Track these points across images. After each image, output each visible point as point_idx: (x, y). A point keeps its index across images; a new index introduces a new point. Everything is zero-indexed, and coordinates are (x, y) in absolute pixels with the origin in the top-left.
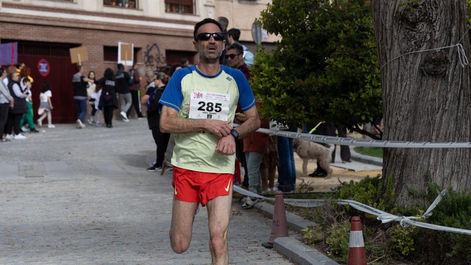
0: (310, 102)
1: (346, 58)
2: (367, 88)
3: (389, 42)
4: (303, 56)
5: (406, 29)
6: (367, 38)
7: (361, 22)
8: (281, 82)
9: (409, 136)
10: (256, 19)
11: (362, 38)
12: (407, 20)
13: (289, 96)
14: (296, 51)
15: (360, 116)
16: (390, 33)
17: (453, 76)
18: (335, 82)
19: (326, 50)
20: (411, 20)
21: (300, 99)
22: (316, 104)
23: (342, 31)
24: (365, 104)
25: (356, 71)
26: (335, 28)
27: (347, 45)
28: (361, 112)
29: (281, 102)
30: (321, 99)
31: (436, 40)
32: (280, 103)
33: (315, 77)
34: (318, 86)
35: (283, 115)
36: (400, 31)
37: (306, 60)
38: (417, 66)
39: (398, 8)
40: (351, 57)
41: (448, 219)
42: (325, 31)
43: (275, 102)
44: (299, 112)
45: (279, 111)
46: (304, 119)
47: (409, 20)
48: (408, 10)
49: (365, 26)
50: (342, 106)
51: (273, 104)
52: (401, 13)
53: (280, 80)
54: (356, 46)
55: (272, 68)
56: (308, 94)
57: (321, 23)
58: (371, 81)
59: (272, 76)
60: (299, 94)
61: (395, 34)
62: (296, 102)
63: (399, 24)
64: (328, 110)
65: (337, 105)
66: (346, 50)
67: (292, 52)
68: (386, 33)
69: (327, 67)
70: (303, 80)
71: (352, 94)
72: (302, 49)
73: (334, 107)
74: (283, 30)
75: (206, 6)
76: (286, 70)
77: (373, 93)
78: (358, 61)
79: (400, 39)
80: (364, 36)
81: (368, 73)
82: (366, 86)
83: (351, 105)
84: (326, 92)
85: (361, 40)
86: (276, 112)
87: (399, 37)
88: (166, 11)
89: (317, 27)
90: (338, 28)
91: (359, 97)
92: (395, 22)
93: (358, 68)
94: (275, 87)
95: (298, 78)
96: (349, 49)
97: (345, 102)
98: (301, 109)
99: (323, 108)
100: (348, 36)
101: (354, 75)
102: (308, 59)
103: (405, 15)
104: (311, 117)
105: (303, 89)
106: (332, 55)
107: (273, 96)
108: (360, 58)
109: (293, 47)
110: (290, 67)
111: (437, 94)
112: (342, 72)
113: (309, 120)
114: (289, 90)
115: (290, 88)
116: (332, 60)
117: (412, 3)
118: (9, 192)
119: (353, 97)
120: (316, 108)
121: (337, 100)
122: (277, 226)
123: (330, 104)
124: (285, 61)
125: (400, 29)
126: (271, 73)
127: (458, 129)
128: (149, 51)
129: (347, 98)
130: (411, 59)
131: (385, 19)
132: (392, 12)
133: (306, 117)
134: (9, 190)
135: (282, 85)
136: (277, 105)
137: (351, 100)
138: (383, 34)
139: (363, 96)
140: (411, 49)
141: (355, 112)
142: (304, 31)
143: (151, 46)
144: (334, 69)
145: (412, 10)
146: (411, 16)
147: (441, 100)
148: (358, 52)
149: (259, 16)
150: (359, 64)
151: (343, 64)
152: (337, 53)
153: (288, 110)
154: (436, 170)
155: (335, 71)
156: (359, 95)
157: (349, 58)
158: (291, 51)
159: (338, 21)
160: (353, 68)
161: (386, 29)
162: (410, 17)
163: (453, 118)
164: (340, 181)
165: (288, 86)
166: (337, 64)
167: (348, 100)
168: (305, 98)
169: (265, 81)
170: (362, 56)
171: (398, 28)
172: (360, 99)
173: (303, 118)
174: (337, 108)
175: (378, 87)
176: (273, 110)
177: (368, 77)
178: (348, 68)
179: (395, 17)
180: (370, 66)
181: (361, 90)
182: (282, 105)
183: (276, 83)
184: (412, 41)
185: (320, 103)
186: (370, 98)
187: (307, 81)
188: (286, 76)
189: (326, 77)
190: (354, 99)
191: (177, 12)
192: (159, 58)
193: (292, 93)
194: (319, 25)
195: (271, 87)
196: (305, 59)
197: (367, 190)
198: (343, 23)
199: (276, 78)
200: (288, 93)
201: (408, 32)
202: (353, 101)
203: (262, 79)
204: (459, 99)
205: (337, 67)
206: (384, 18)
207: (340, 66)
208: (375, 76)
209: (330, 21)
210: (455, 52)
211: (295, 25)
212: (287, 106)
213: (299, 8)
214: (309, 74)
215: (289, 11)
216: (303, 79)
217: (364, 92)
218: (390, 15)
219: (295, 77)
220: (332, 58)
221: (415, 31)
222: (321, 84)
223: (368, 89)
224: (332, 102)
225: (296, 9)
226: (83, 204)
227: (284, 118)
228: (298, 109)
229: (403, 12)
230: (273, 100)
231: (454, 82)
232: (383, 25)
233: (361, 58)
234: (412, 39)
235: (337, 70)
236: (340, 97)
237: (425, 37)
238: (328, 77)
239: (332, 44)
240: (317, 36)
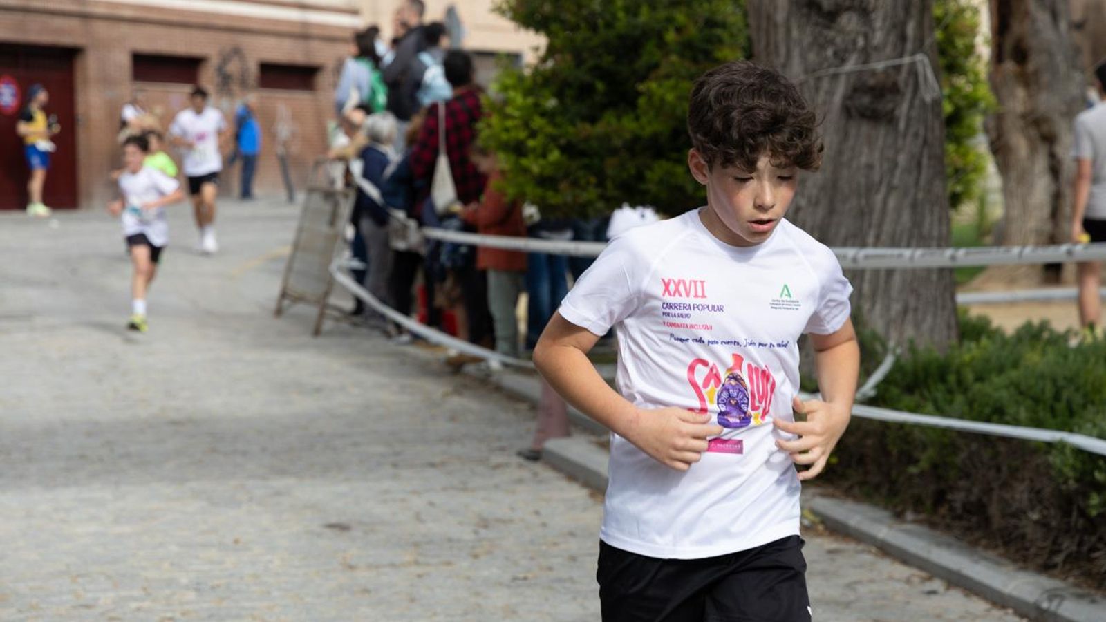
0: (607, 170)
1: (681, 82)
4: (591, 77)
5: (817, 24)
6: (721, 42)
11: (711, 43)
12: (820, 9)
13: (563, 156)
14: (578, 66)
16: (783, 33)
17: (909, 119)
18: (659, 130)
19: (639, 65)
20: (826, 8)
21: (586, 163)
22: (620, 173)
23: (672, 28)
26: (656, 21)
27: (682, 55)
29: (548, 168)
30: (629, 163)
31: (876, 49)
32: (546, 171)
33: (616, 120)
34: (622, 137)
35: (551, 194)
38: (838, 98)
41: (908, 400)
42: (636, 27)
43: (535, 169)
44: (584, 189)
45: (544, 188)
49: (719, 18)
51: (532, 172)
53: (547, 125)
54: (701, 57)
55: (530, 100)
56: (603, 153)
57: (627, 10)
59: (529, 117)
60: (583, 154)
61: (795, 35)
62: (578, 168)
63: (802, 15)
64: (643, 186)
65: (662, 175)
66: (681, 65)
67: (571, 68)
68: (776, 33)
69: (642, 99)
70: (593, 124)
72: (590, 63)
73: (656, 179)
74: (550, 25)
76: (557, 104)
79: (805, 44)
80: (714, 39)
84: (638, 150)
85: (709, 47)
86: (538, 188)
87: (801, 42)
89: (621, 19)
90: (662, 21)
92: (794, 10)
94: (535, 139)
95: (582, 119)
96: (686, 64)
97: (678, 169)
99: (632, 182)
100: (683, 38)
102: (601, 83)
104: (607, 200)
105: (593, 143)
106: (653, 76)
107: (532, 157)
109: (573, 59)
110: (567, 98)
111: (877, 155)
112: (674, 110)
113: (604, 205)
114: (565, 144)
115: (566, 140)
116: (653, 86)
120: (618, 181)
121: (661, 166)
123: (648, 173)
124: (557, 87)
125: (805, 25)
126: (527, 111)
127: (917, 224)
128: (224, 64)
129: (680, 162)
130: (825, 84)
133: (598, 200)
135: (550, 135)
136: (540, 174)
140: (826, 64)
142: (594, 28)
143: (227, 53)
144: (656, 105)
147: (886, 166)
151: (675, 94)
152: (663, 70)
153: (563, 186)
154: (873, 305)
155: (659, 108)
158: (567, 66)
161: (776, 25)
163: (907, 202)
165: (562, 136)
166: (664, 92)
168: (597, 161)
169: (516, 127)
171: (801, 23)
173: (592, 201)
174: (661, 181)
176: (532, 185)
182: (549, 176)
183: (538, 130)
184: (829, 49)
185: (627, 170)
187: (599, 128)
188: (560, 117)
189: (637, 118)
192: (244, 78)
193: (569, 150)
194: (625, 14)
195: (527, 138)
196: (596, 84)
198: (672, 11)
199: (538, 122)
200: (563, 150)
201: (820, 32)
203: (508, 123)
204: (919, 165)
205: (663, 99)
207: (670, 97)
210: (913, 71)
212: (559, 176)
214: (604, 114)
216: (593, 120)
219: (577, 119)
220: (652, 81)
221: (835, 29)
222: (628, 132)
224: (652, 170)
227: (554, 201)
228: (583, 183)
230: (532, 164)
231: (912, 131)
232: (769, 16)
234: (828, 46)
235: (662, 106)
236: (669, 160)
237: (854, 42)
238: (642, 119)
239: (650, 52)
240: (621, 37)
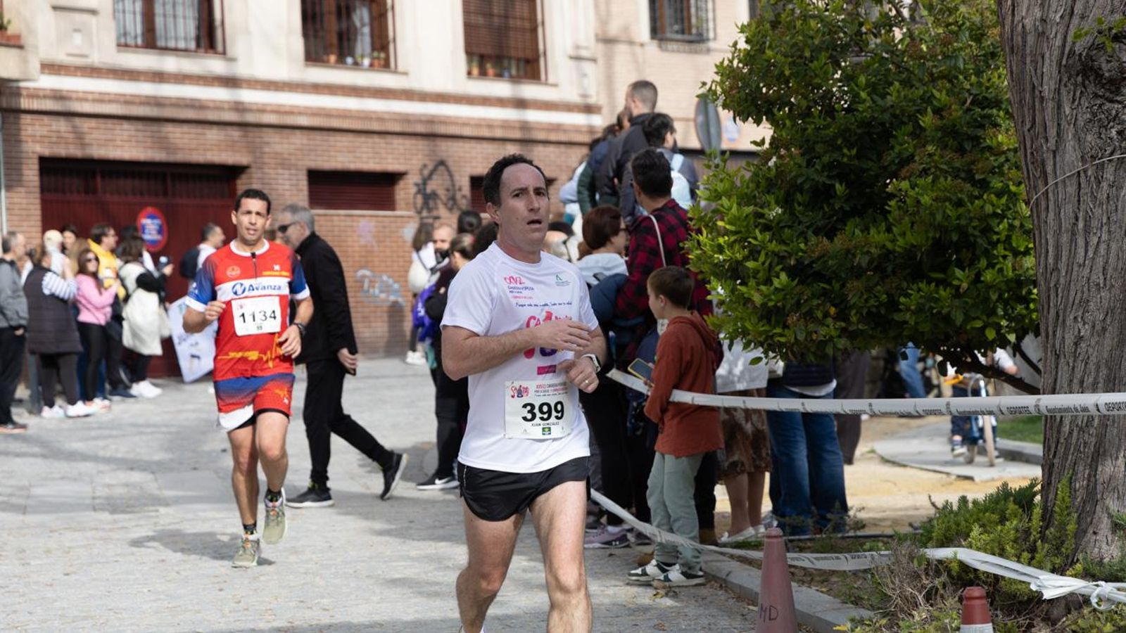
0: (850, 296)
1: (942, 180)
2: (998, 256)
3: (1052, 132)
4: (829, 177)
5: (1096, 96)
6: (996, 125)
7: (980, 84)
8: (773, 246)
9: (1108, 376)
10: (704, 84)
11: (982, 126)
12: (1099, 75)
13: (792, 280)
14: (810, 163)
15: (983, 329)
16: (1053, 108)
18: (915, 244)
19: (889, 158)
20: (1107, 75)
21: (824, 288)
22: (866, 301)
23: (929, 110)
24: (994, 297)
25: (969, 211)
26: (910, 100)
27: (942, 145)
28: (984, 318)
29: (773, 297)
30: (879, 287)
32: (771, 300)
33: (862, 231)
34: (868, 252)
35: (778, 330)
36: (1080, 104)
37: (838, 186)
39: (1074, 43)
40: (956, 177)
42: (884, 111)
43: (757, 299)
44: (821, 323)
45: (769, 322)
46: (835, 340)
47: (1101, 72)
48: (1101, 47)
49: (991, 94)
50: (932, 304)
51: (753, 302)
52: (1080, 54)
53: (771, 241)
54: (968, 146)
55: (751, 208)
56: (843, 276)
57: (873, 88)
58: (1009, 237)
59: (748, 231)
60: (819, 276)
61: (1068, 111)
62: (814, 296)
63: (1076, 85)
64: (897, 317)
65: (921, 301)
66: (942, 157)
67: (800, 166)
68: (1043, 110)
69: (892, 203)
70: (831, 239)
71: (958, 273)
72: (826, 159)
73: (913, 308)
74: (775, 110)
75: (571, 58)
76: (784, 213)
77: (1014, 269)
78: (972, 186)
79: (1081, 123)
80: (986, 122)
81: (1002, 217)
82: (995, 252)
83: (957, 302)
84: (889, 269)
85: (980, 133)
86: (761, 324)
87: (1076, 119)
88: (469, 73)
89: (865, 100)
90: (919, 101)
91: (977, 279)
92: (1065, 79)
93: (972, 203)
94: (756, 260)
95: (816, 233)
96: (949, 155)
97: (942, 292)
98: (826, 315)
99: (883, 312)
100: (944, 121)
101: (963, 222)
102: (841, 184)
103: (1093, 61)
104: (852, 336)
105: (830, 262)
106: (904, 172)
107: (752, 282)
108: (977, 177)
109: (802, 155)
110: (796, 205)
112: (932, 214)
113: (848, 343)
114: (794, 266)
115: (797, 260)
116: (905, 185)
117: (1110, 29)
118: (68, 552)
119: (962, 281)
120: (865, 311)
121: (919, 290)
122: (770, 619)
123: (902, 300)
124: (782, 192)
125: (1080, 98)
126: (745, 223)
128: (425, 181)
129: (944, 283)
130: (1109, 174)
131: (1038, 71)
132: (1056, 53)
133: (839, 337)
134: (70, 548)
135: (775, 254)
136: (764, 305)
137: (958, 287)
138: (1034, 111)
139: (988, 276)
140: (1109, 150)
141: (968, 319)
142: (830, 111)
143: (430, 167)
144: (911, 210)
145: (1110, 46)
146: (1108, 62)
148: (973, 163)
149: (711, 76)
150: (976, 193)
151: (934, 195)
152: (917, 166)
153: (793, 319)
155: (913, 214)
156: (978, 275)
157: (949, 178)
158: (795, 164)
159: (917, 84)
160: (960, 203)
161: (1042, 98)
162: (1105, 66)
164: (933, 504)
165: (790, 255)
166: (918, 194)
167: (948, 290)
168: (837, 286)
169: (731, 245)
170: (984, 173)
171: (1074, 95)
172: (979, 286)
173: (831, 338)
174: (920, 310)
175: (1027, 252)
176: (754, 319)
177: (1001, 226)
178: (947, 204)
179: (1065, 66)
180: (1004, 200)
181: (983, 263)
182: (775, 306)
183: (759, 248)
184: (1111, 128)
185: (876, 297)
186: (1008, 282)
187: (839, 242)
188: (786, 230)
189: (889, 230)
190: (965, 285)
191: (499, 75)
192: (453, 198)
193: (800, 272)
194: (869, 95)
195: (746, 258)
196: (833, 186)
197: (1003, 520)
198: (931, 87)
199: (760, 237)
200: (792, 272)
201: (1100, 106)
202: (961, 290)
203: (721, 240)
205: (918, 202)
206: (1036, 70)
207: (926, 200)
208: (1017, 223)
209: (897, 84)
211: (805, 97)
212: (788, 307)
213: (816, 51)
214: (846, 225)
215: (790, 59)
216: (831, 235)
217: (991, 266)
218: (1051, 61)
219: (810, 233)
220: (904, 179)
221: (1119, 102)
222: (876, 247)
223: (1001, 259)
224: (907, 296)
225: (807, 54)
226: (262, 578)
227: (783, 340)
228: (819, 314)
229: (1087, 54)
230: (752, 292)
232: (1034, 87)
233: (982, 177)
234: (1112, 124)
235: (918, 211)
236: (929, 283)
238: (894, 229)
239: (903, 142)
240: (865, 124)
